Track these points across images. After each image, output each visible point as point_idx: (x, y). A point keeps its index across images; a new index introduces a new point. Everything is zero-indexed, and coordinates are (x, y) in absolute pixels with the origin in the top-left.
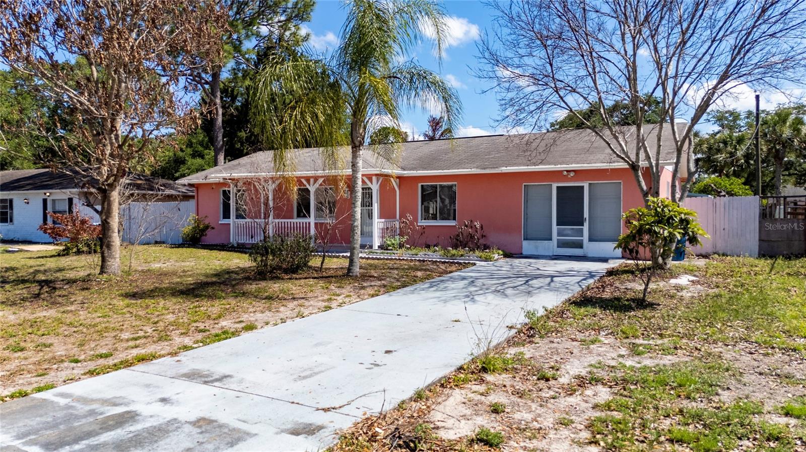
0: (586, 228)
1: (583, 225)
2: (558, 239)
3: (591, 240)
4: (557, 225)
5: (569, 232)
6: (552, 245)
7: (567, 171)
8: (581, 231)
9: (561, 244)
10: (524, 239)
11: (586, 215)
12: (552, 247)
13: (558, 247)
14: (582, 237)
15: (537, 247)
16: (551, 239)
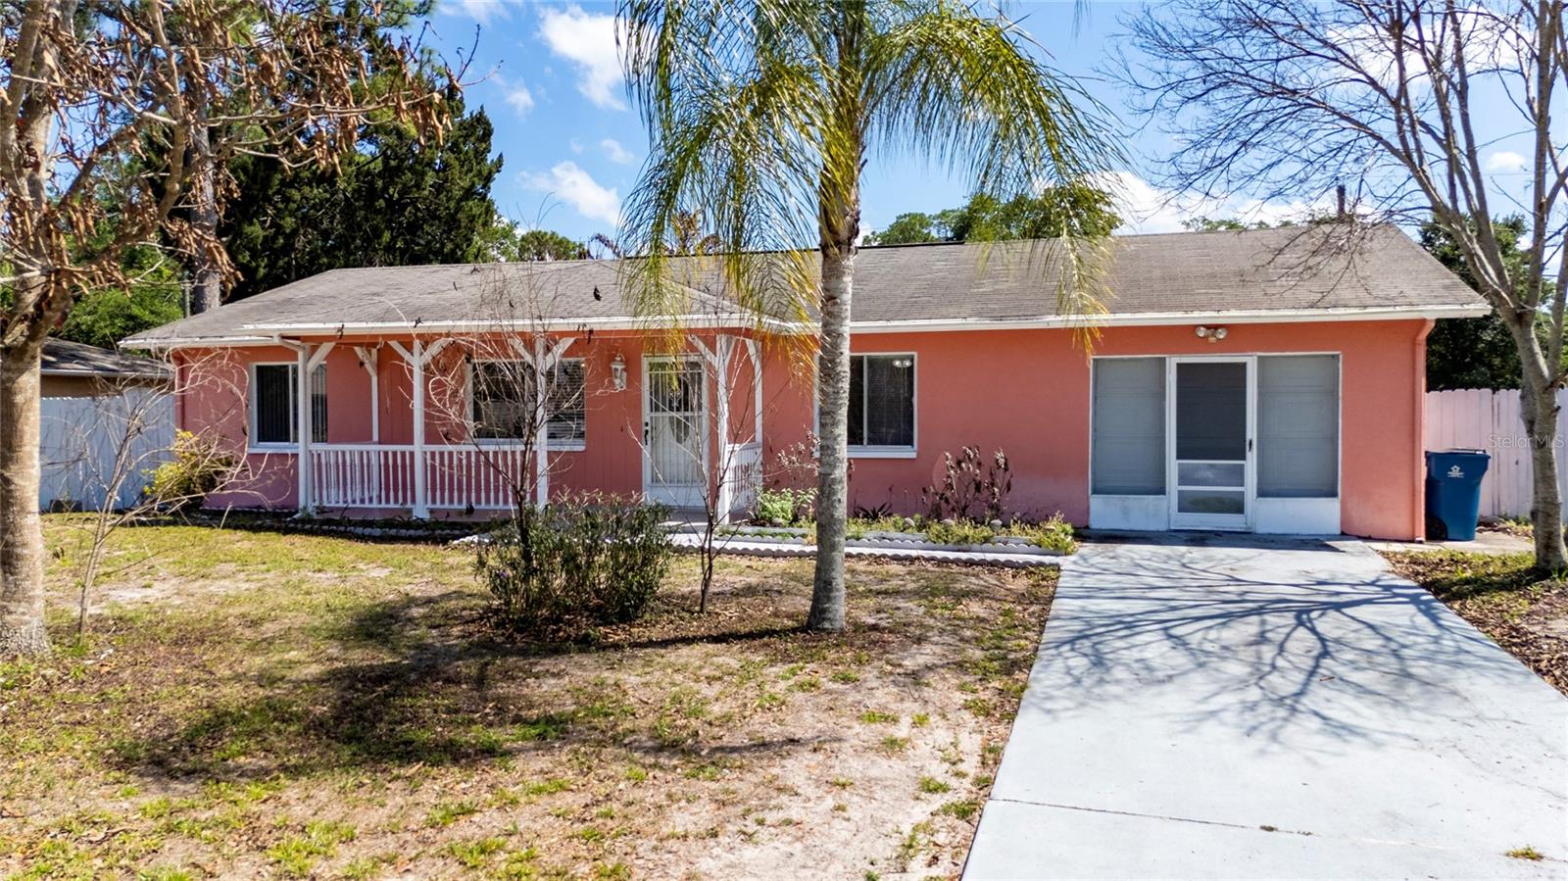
0: (1251, 464)
1: (1244, 458)
2: (1179, 492)
3: (1262, 493)
4: (1179, 457)
5: (1209, 474)
6: (1165, 505)
7: (1208, 327)
8: (1241, 470)
9: (1188, 504)
10: (1095, 492)
11: (1252, 432)
12: (1162, 511)
13: (1181, 510)
14: (1242, 485)
15: (1126, 512)
16: (1161, 490)
